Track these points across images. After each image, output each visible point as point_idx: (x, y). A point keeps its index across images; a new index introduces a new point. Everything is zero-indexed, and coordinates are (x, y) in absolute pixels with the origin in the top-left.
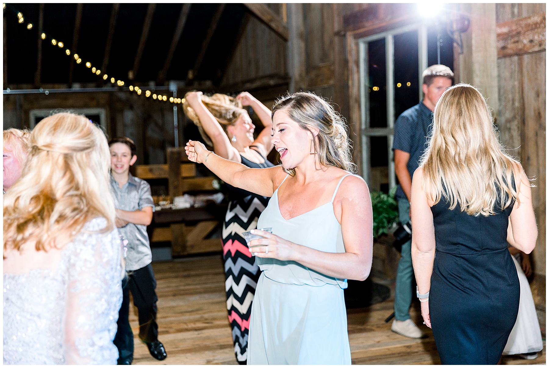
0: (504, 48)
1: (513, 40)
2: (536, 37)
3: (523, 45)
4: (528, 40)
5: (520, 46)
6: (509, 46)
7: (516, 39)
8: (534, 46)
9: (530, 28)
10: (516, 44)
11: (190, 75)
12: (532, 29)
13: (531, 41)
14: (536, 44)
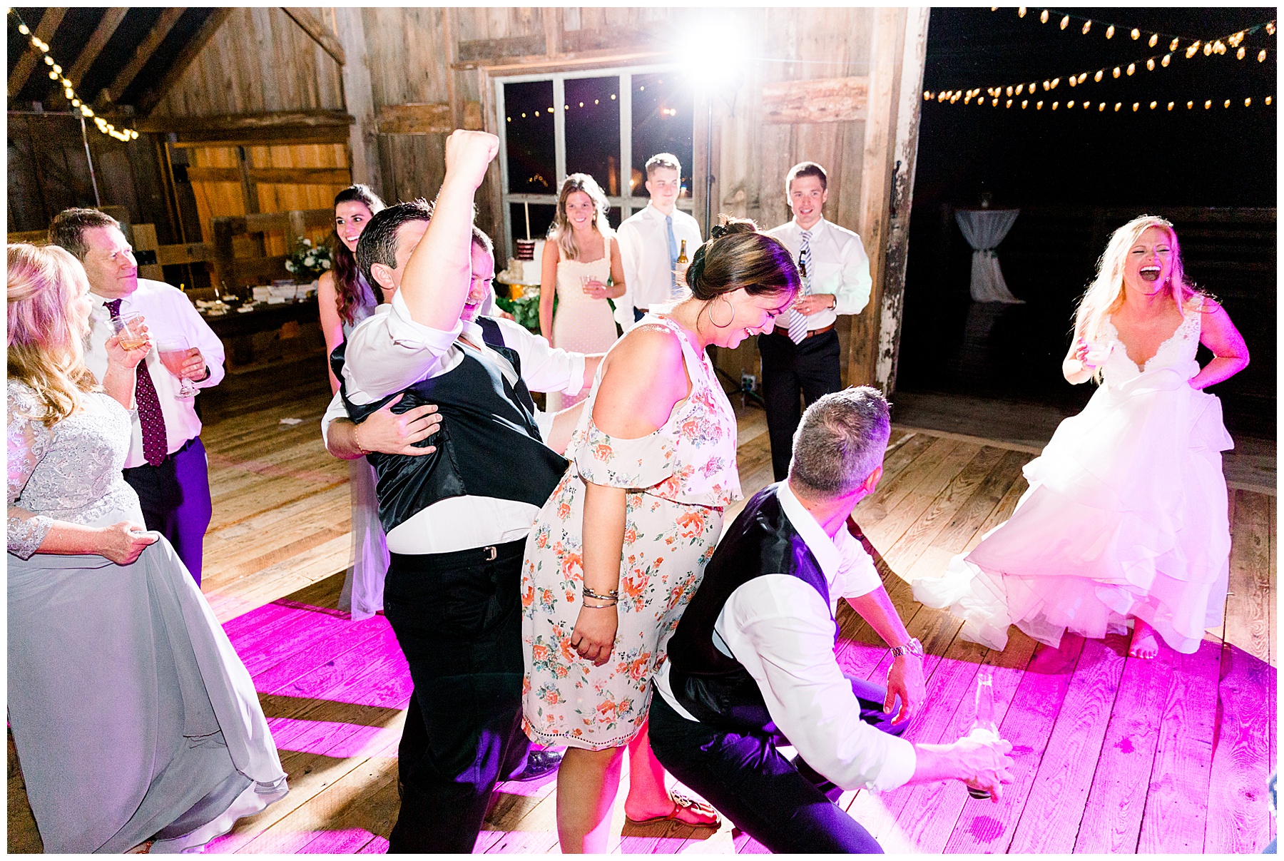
0: (774, 113)
1: (790, 106)
2: (831, 106)
3: (808, 113)
4: (817, 108)
5: (802, 114)
6: (783, 112)
7: (797, 105)
8: (826, 116)
9: (822, 94)
10: (797, 111)
11: (107, 97)
12: (824, 96)
13: (823, 110)
14: (830, 114)
